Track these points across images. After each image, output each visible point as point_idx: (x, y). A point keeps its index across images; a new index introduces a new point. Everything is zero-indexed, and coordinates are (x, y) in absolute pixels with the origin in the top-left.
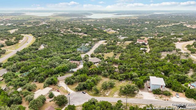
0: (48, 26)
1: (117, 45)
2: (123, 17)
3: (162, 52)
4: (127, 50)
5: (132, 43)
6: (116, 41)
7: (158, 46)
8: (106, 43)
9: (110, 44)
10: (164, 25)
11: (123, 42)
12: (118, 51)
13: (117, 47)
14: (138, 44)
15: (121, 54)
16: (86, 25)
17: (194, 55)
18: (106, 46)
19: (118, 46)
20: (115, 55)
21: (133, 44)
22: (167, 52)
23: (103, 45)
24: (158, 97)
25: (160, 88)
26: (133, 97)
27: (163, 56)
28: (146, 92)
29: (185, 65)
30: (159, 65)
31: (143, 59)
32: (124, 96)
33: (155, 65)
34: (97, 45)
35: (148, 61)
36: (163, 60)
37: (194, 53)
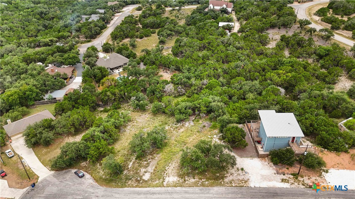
1: (166, 15)
3: (267, 29)
4: (188, 28)
5: (199, 11)
6: (163, 6)
7: (257, 14)
8: (140, 12)
9: (150, 15)
11: (177, 8)
12: (169, 32)
13: (165, 22)
14: (213, 11)
15: (177, 41)
17: (339, 34)
18: (140, 20)
19: (167, 18)
20: (162, 42)
21: (200, 13)
22: (279, 28)
23: (132, 16)
24: (288, 174)
25: (288, 143)
26: (221, 182)
27: (272, 39)
28: (251, 157)
29: (328, 61)
30: (268, 65)
31: (228, 52)
32: (194, 179)
33: (260, 66)
34: (118, 17)
35: (242, 55)
36: (274, 52)
37: (338, 28)
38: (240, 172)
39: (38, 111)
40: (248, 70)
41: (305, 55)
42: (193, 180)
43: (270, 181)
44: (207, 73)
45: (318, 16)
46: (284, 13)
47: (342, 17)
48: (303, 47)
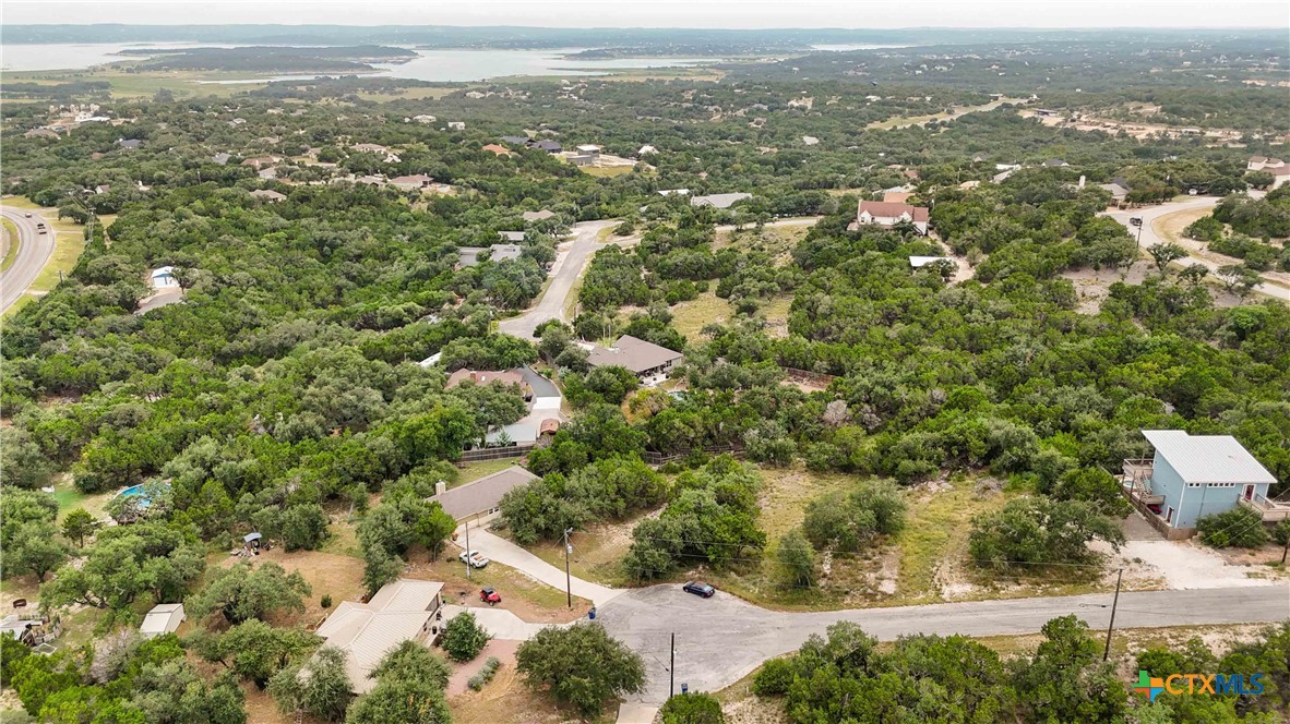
0: (127, 138)
2: (629, 71)
5: (828, 230)
7: (1017, 236)
8: (633, 240)
10: (911, 114)
11: (753, 225)
13: (730, 261)
14: (873, 228)
15: (795, 306)
16: (415, 123)
17: (1272, 282)
18: (644, 259)
19: (731, 251)
21: (833, 235)
22: (1097, 268)
24: (1256, 564)
25: (1238, 503)
26: (1094, 586)
27: (1083, 295)
28: (1147, 538)
29: (1263, 341)
30: (1102, 352)
31: (971, 325)
32: (1019, 584)
33: (1080, 355)
34: (568, 252)
35: (1016, 332)
36: (1105, 323)
37: (1264, 267)
38: (1134, 565)
39: (478, 475)
40: (1047, 366)
41: (1195, 331)
42: (1014, 588)
43: (1218, 577)
44: (934, 372)
45: (1196, 239)
46: (1096, 229)
47: (1265, 240)
48: (1181, 311)
